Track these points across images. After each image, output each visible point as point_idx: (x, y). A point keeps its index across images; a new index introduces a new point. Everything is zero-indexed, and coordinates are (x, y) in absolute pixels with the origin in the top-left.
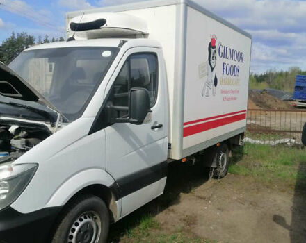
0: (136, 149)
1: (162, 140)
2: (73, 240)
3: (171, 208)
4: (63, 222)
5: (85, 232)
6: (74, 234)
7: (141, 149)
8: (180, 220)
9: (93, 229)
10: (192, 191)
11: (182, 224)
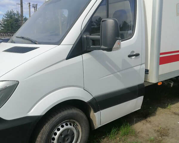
0: (113, 73)
1: (140, 66)
2: (55, 142)
3: (149, 119)
4: (44, 127)
5: (66, 136)
6: (56, 137)
7: (118, 73)
8: (155, 130)
9: (74, 134)
10: (169, 107)
11: (155, 135)
